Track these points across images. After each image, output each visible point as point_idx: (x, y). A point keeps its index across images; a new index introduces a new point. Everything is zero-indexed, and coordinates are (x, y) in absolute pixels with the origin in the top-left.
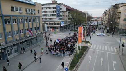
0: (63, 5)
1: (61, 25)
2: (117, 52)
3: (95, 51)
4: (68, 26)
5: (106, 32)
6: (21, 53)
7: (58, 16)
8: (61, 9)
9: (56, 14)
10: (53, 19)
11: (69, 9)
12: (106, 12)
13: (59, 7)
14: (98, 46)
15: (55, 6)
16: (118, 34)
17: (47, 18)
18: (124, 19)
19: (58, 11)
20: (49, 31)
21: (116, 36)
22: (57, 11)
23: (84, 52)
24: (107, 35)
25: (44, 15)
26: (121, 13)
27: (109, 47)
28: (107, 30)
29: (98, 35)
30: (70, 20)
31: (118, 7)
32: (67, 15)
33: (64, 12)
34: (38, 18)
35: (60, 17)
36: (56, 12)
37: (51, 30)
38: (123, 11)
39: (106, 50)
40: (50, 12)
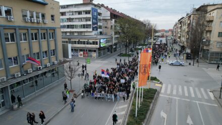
0: (105, 7)
1: (100, 45)
2: (217, 102)
3: (171, 99)
4: (114, 47)
5: (185, 58)
6: (12, 109)
7: (95, 29)
8: (100, 14)
9: (90, 25)
10: (86, 34)
11: (114, 15)
12: (183, 20)
13: (97, 10)
14: (175, 87)
15: (89, 8)
16: (208, 61)
17: (73, 32)
18: (219, 33)
19: (95, 18)
20: (78, 56)
21: (204, 66)
22: (93, 18)
23: (151, 103)
24: (188, 64)
25: (68, 27)
26: (214, 23)
27: (197, 89)
28: (187, 54)
29: (172, 64)
30: (117, 36)
31: (206, 12)
32: (112, 26)
33: (106, 20)
34: (53, 31)
35: (99, 30)
36: (91, 20)
37: (81, 55)
38: (216, 18)
39: (193, 95)
40: (80, 19)
